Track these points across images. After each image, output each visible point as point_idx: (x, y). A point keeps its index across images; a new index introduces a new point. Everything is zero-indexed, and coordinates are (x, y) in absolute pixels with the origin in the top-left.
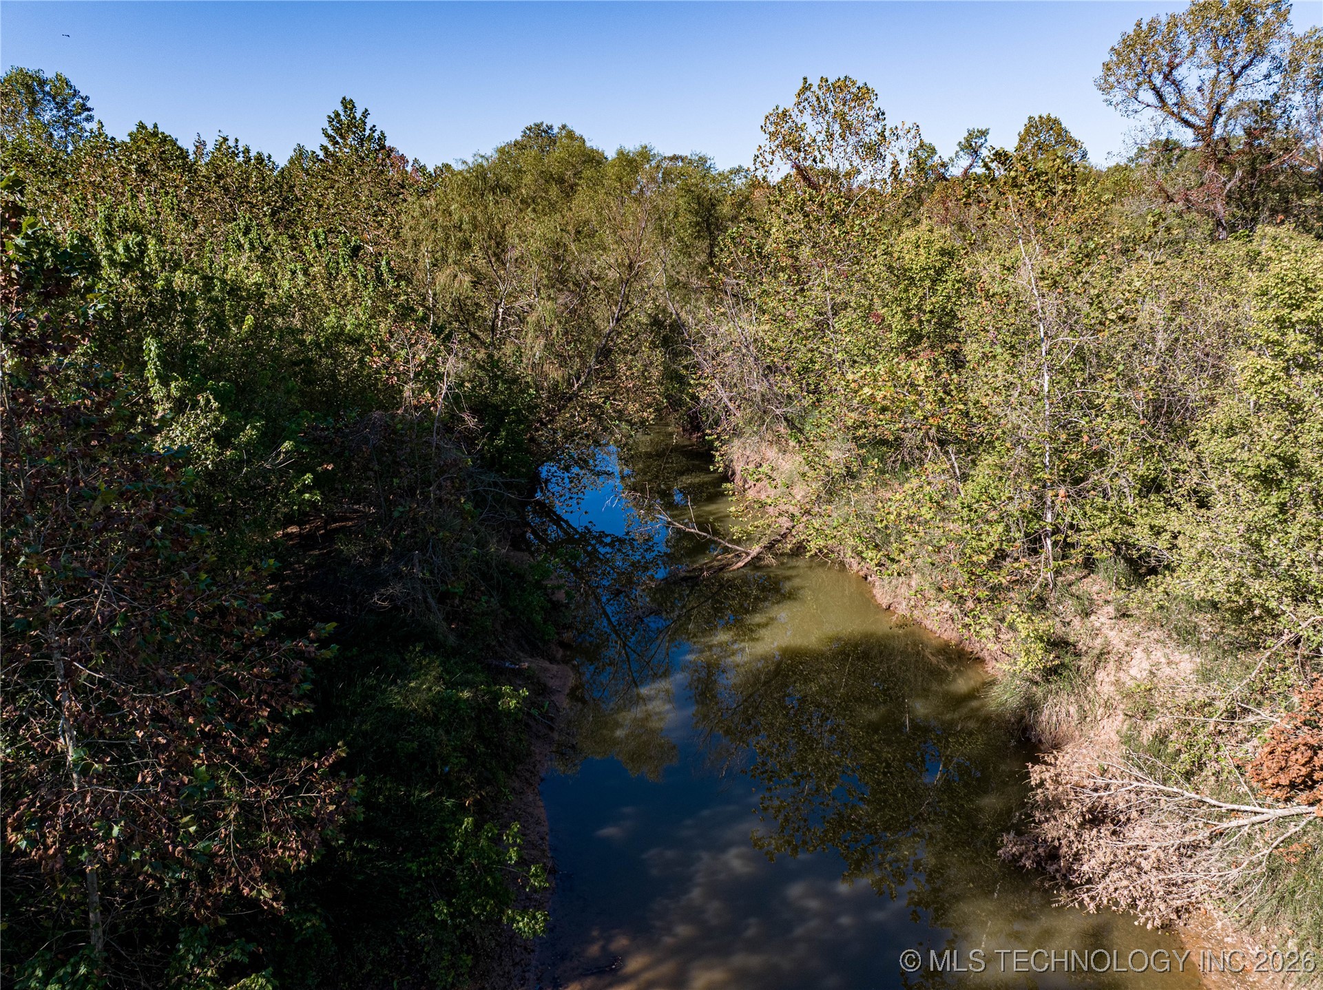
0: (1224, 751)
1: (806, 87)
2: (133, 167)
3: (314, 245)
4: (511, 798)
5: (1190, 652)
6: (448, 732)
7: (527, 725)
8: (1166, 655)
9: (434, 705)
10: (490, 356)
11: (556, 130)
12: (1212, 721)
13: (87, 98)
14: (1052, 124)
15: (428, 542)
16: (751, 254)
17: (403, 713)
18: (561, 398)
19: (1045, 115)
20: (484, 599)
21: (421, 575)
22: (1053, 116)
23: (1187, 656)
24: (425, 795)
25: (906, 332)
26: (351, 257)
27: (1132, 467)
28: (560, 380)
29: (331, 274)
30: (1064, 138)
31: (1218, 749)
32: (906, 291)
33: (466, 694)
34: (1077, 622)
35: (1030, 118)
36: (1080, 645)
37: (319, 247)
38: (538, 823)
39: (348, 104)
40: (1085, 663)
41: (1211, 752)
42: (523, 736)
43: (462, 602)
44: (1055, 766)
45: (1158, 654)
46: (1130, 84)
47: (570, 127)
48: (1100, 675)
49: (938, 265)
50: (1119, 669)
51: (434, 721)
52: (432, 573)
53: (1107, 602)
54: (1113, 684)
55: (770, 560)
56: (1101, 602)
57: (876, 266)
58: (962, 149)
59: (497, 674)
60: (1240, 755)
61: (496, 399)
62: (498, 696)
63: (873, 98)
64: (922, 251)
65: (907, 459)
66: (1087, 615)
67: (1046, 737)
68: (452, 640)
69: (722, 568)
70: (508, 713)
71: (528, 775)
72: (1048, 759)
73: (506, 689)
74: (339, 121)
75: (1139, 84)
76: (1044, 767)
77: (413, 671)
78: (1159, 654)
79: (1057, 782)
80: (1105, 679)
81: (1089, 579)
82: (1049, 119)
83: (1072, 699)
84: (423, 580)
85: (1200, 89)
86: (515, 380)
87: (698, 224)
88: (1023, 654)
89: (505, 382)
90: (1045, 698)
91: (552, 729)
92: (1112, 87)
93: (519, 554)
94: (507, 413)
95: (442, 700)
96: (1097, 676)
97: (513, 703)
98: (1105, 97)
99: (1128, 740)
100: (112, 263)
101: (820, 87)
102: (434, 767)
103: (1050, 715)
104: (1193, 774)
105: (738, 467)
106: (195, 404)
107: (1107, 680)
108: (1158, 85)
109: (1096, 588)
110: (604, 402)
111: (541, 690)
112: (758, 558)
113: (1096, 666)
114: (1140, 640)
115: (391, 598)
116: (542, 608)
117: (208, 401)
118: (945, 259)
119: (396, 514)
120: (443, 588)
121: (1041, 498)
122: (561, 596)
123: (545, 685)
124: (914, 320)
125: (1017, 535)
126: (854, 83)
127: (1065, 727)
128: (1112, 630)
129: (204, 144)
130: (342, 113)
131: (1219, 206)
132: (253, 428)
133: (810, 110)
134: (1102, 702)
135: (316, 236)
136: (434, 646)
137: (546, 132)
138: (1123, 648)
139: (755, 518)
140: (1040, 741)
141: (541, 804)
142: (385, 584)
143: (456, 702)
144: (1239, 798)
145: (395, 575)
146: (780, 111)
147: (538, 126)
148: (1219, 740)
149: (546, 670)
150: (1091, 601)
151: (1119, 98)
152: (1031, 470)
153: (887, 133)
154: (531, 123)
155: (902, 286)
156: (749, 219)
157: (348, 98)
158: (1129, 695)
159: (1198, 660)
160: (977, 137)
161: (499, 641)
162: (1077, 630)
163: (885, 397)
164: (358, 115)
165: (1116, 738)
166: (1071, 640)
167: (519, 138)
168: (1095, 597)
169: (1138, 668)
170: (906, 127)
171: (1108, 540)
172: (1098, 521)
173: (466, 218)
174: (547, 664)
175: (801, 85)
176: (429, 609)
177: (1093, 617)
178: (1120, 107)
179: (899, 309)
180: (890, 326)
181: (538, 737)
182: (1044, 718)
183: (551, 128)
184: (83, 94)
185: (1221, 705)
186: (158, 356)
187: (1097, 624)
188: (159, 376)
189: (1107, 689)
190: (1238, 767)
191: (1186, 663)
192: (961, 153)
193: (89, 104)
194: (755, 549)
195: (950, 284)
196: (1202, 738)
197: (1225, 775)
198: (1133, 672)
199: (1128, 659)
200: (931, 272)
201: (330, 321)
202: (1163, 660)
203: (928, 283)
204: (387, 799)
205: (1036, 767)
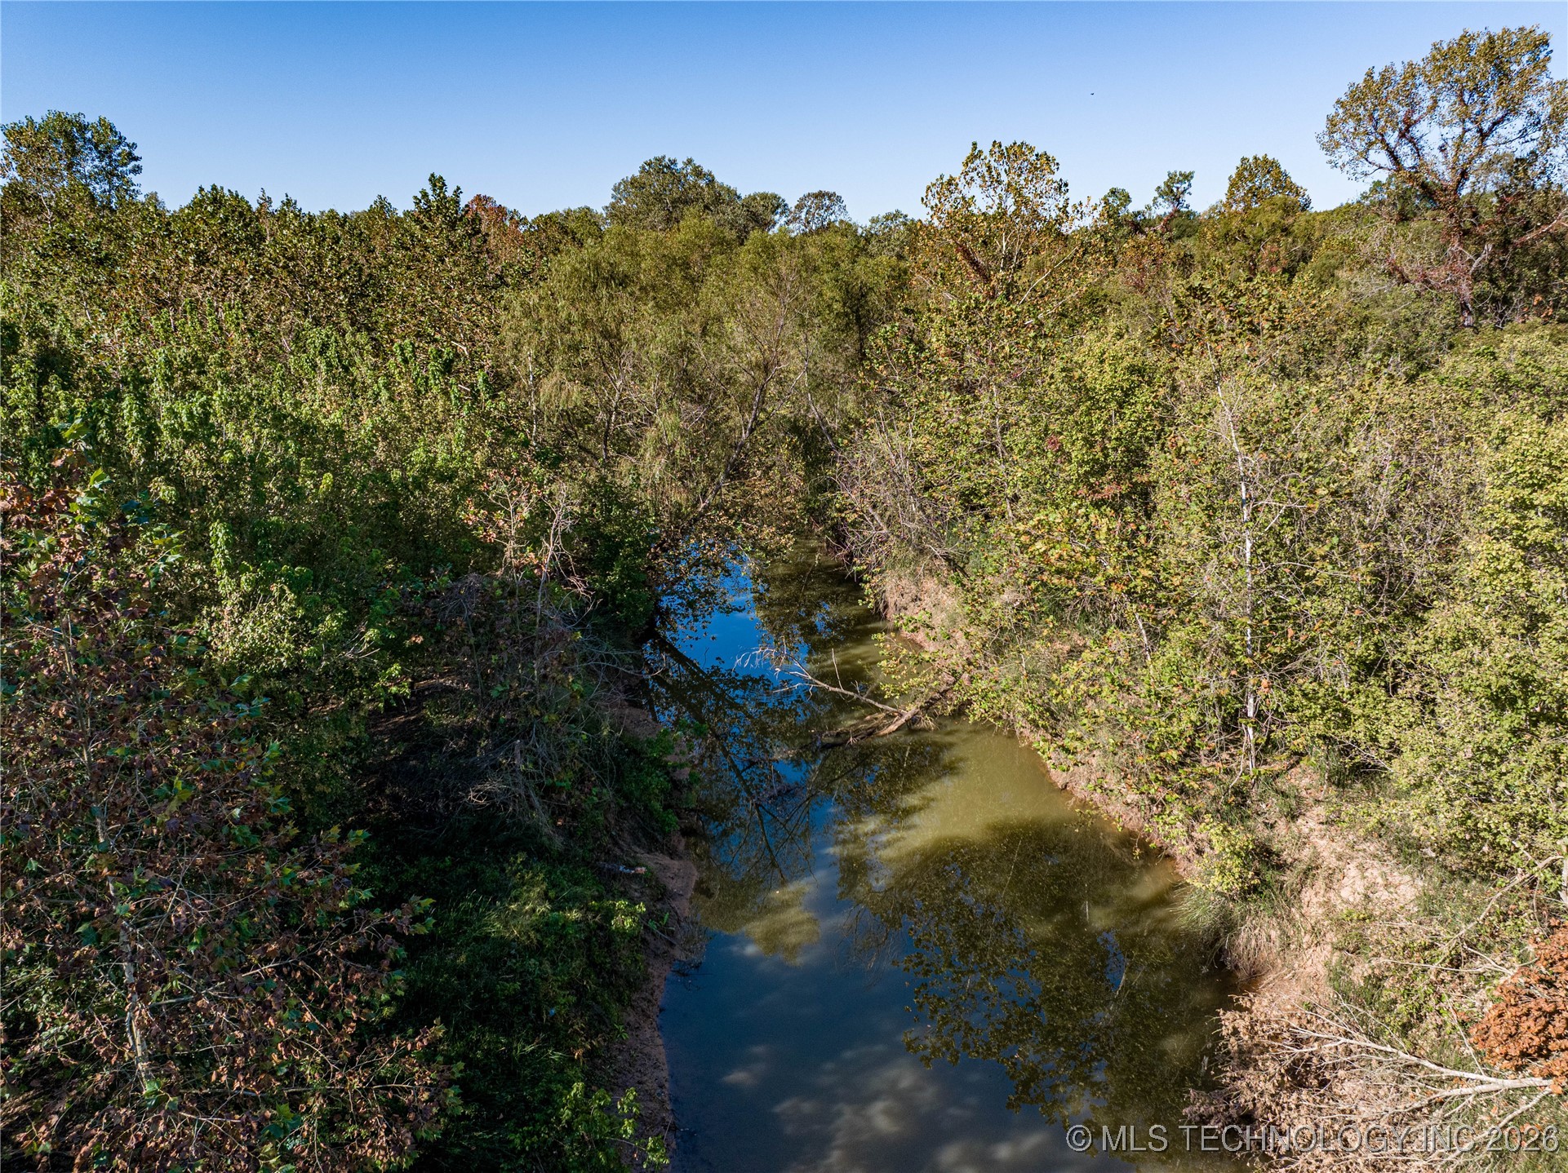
0: (1447, 1002)
1: (975, 155)
2: (191, 258)
3: (399, 359)
4: (625, 1036)
5: (1411, 874)
6: (553, 963)
7: (644, 941)
8: (1383, 875)
9: (538, 931)
10: (603, 479)
11: (680, 165)
12: (1433, 968)
13: (134, 146)
14: (1269, 166)
15: (531, 727)
16: (908, 361)
17: (503, 943)
18: (685, 523)
19: (1260, 156)
20: (595, 791)
21: (523, 767)
22: (1270, 158)
23: (1408, 878)
24: (529, 1049)
25: (1087, 463)
26: (443, 373)
27: (1348, 645)
28: (684, 503)
29: (419, 392)
30: (1282, 182)
31: (1440, 999)
32: (1088, 414)
33: (574, 915)
34: (1281, 825)
35: (1243, 159)
36: (1284, 855)
37: (406, 361)
38: (656, 1067)
39: (437, 182)
40: (1289, 878)
41: (1432, 1002)
42: (639, 957)
43: (570, 796)
44: (1250, 1011)
45: (1374, 873)
46: (1360, 145)
47: (697, 162)
48: (1307, 895)
49: (1126, 385)
50: (1329, 888)
51: (538, 950)
52: (535, 764)
53: (1317, 801)
54: (1321, 905)
55: (928, 722)
56: (1310, 801)
57: (1053, 386)
58: (1161, 195)
59: (610, 882)
60: (1465, 1008)
61: (608, 530)
62: (609, 914)
63: (1054, 168)
64: (1107, 367)
65: (1089, 608)
66: (1294, 818)
67: (1244, 963)
68: (558, 843)
69: (871, 733)
70: (622, 933)
71: (644, 1005)
72: (1244, 1002)
73: (621, 904)
74: (428, 201)
75: (1370, 144)
76: (1237, 1014)
77: (514, 887)
78: (1376, 873)
79: (1252, 1032)
80: (1312, 899)
81: (1297, 770)
82: (1266, 161)
83: (1274, 921)
84: (525, 773)
85: (1442, 149)
86: (632, 505)
87: (846, 315)
88: (1217, 872)
89: (620, 506)
90: (1243, 918)
91: (672, 945)
92: (1338, 145)
93: (635, 712)
94: (621, 545)
95: (547, 924)
96: (1303, 895)
97: (628, 923)
98: (1329, 158)
99: (1336, 976)
100: (174, 432)
101: (992, 153)
102: (538, 1011)
103: (1249, 940)
104: (1412, 1027)
105: (892, 598)
106: (268, 594)
107: (1315, 900)
108: (1393, 144)
109: (1306, 782)
110: (735, 524)
111: (660, 894)
112: (913, 720)
113: (1303, 884)
114: (1354, 854)
115: (489, 795)
116: (662, 791)
117: (283, 591)
118: (1135, 378)
119: (494, 694)
120: (547, 782)
121: (1242, 684)
122: (684, 774)
123: (665, 887)
124: (1098, 448)
125: (1214, 721)
126: (1031, 150)
127: (1265, 954)
128: (1322, 838)
129: (269, 201)
130: (430, 193)
131: (1464, 286)
132: (334, 618)
133: (979, 181)
134: (1309, 928)
135: (402, 349)
136: (540, 853)
137: (668, 167)
138: (1334, 863)
139: (910, 675)
140: (1236, 967)
141: (659, 1041)
142: (482, 777)
143: (564, 926)
144: (1462, 1064)
145: (494, 767)
146: (945, 179)
147: (659, 160)
148: (1441, 989)
149: (665, 868)
150: (1298, 798)
151: (1346, 158)
152: (1229, 651)
153: (1069, 209)
154: (651, 157)
155: (1083, 408)
156: (907, 311)
157: (437, 175)
158: (1340, 924)
159: (1420, 883)
160: (1179, 182)
161: (612, 836)
162: (1282, 837)
163: (1060, 558)
164: (449, 193)
165: (1323, 971)
166: (1275, 847)
167: (637, 174)
168: (1304, 793)
169: (1350, 890)
170: (1092, 203)
171: (1319, 736)
172: (1307, 712)
173: (575, 317)
174: (666, 860)
175: (969, 152)
176: (532, 807)
177: (1300, 821)
178: (1347, 168)
179: (1080, 435)
180: (1069, 454)
181: (656, 956)
182: (1241, 941)
183: (674, 162)
184: (129, 141)
185: (1445, 949)
186: (227, 543)
187: (1306, 830)
188: (227, 566)
189: (1315, 912)
190: (1463, 1024)
191: (1407, 888)
192: (1160, 200)
193: (136, 153)
194: (910, 710)
195: (1139, 407)
196: (1421, 985)
197: (1448, 1029)
198: (1345, 893)
199: (1340, 876)
200: (1119, 393)
201: (418, 455)
202: (1380, 880)
203: (1113, 405)
204: (487, 1053)
205: (1229, 1014)
